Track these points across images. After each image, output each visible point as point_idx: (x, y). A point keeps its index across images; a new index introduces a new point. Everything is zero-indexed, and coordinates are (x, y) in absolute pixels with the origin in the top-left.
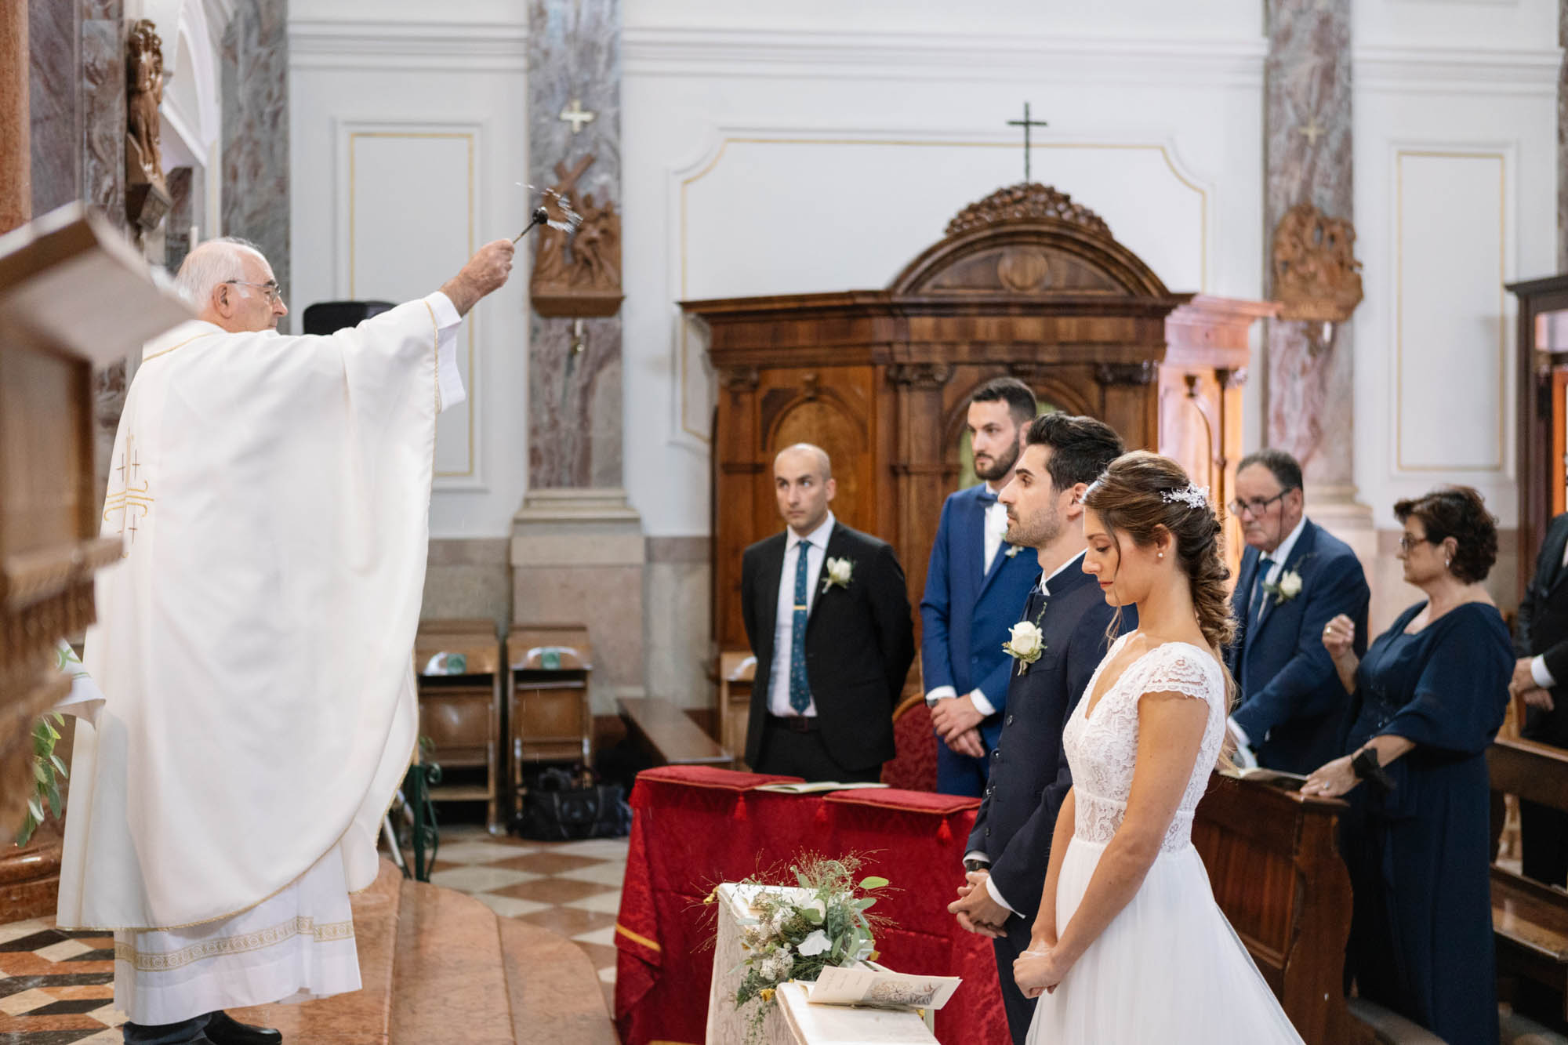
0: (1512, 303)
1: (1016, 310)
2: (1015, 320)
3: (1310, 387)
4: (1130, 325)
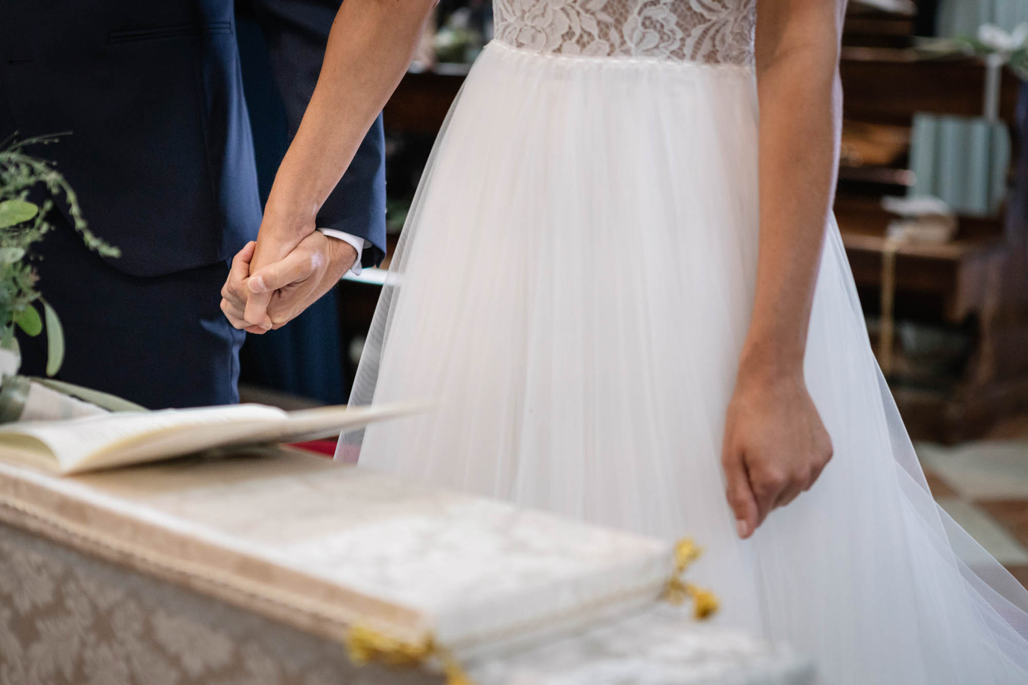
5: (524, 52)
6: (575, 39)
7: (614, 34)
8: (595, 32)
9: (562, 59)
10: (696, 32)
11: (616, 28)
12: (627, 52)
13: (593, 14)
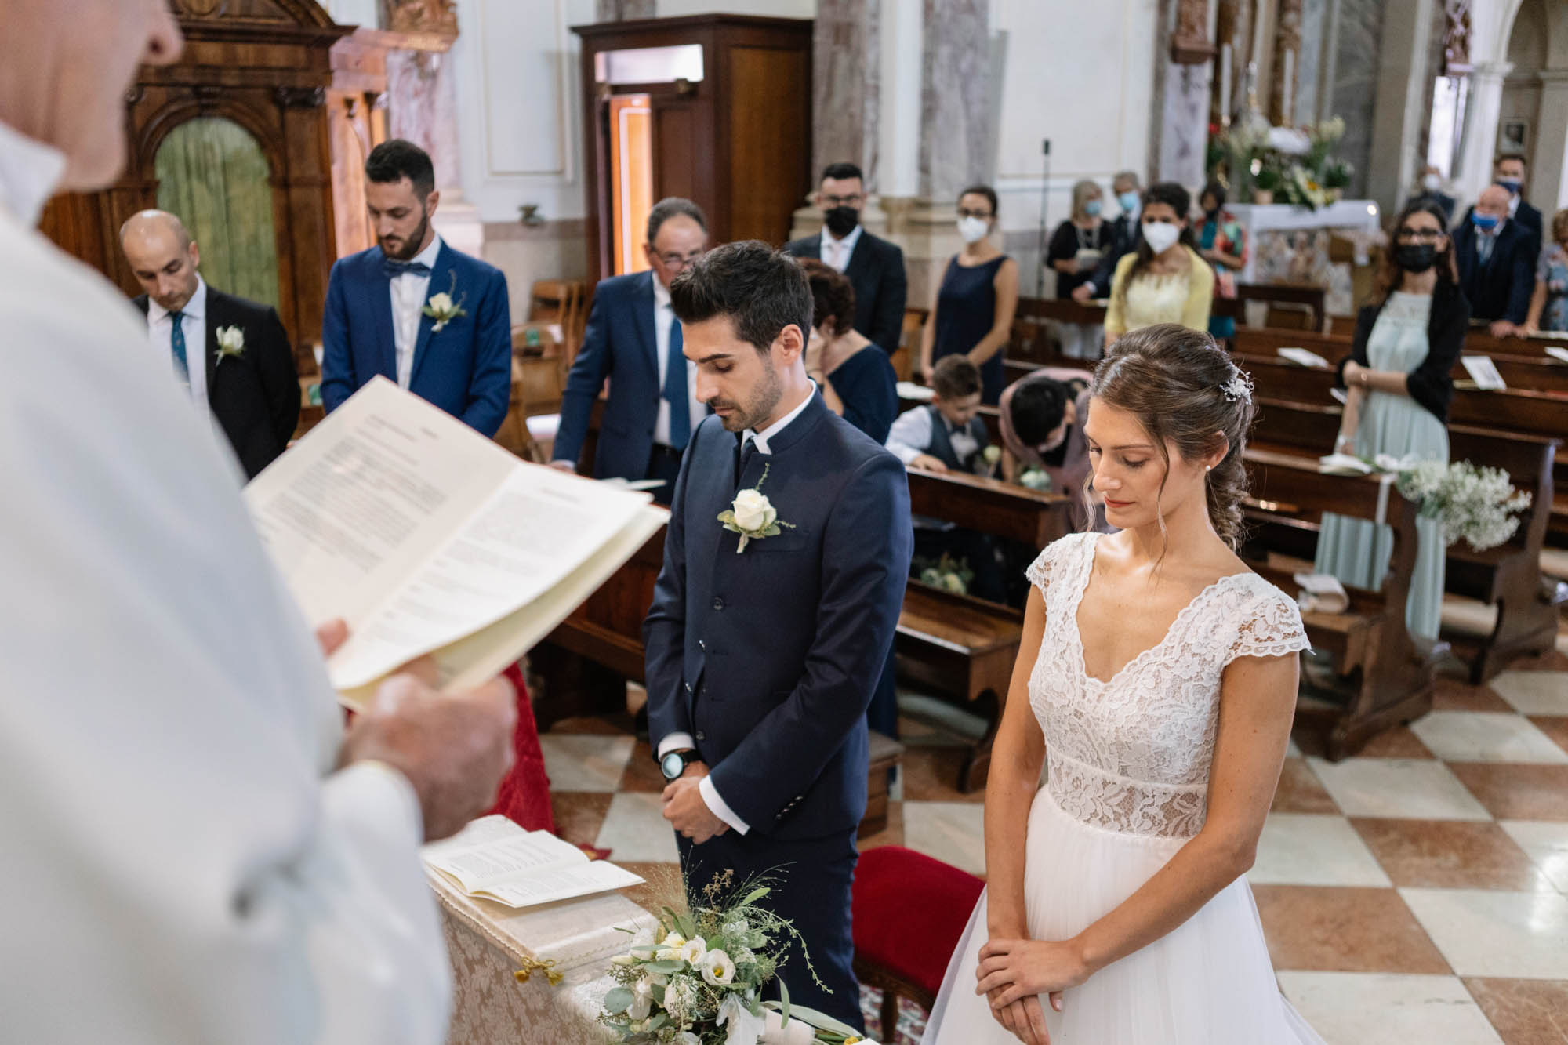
0: (574, 44)
1: (198, 35)
2: (196, 44)
3: (421, 107)
4: (301, 54)
5: (1066, 814)
6: (1098, 818)
7: (1124, 820)
8: (1112, 817)
9: (1090, 827)
10: (1176, 820)
11: (1125, 816)
12: (1132, 831)
13: (1111, 806)
